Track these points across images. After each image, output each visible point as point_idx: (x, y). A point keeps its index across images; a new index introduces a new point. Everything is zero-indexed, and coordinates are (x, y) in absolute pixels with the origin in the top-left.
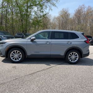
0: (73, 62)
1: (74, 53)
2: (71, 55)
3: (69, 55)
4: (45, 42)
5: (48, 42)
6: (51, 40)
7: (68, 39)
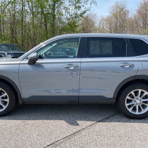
0: (137, 113)
1: (140, 91)
2: (133, 97)
3: (128, 97)
4: (65, 65)
5: (70, 64)
6: (79, 60)
7: (124, 56)
